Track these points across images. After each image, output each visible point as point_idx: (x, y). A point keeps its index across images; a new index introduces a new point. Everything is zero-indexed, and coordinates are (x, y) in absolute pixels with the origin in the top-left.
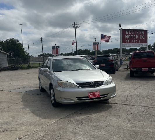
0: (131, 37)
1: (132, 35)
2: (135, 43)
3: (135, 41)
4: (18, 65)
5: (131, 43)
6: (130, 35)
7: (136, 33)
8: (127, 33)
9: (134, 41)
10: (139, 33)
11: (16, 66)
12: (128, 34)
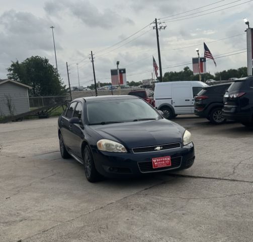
4: (48, 109)
11: (45, 110)
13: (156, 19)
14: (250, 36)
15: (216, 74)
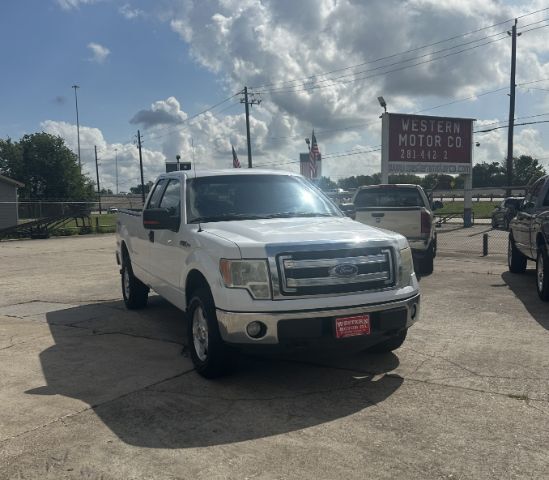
0: (418, 139)
1: (421, 136)
2: (431, 160)
3: (432, 154)
5: (419, 159)
6: (417, 134)
7: (435, 127)
8: (405, 127)
9: (426, 153)
10: (444, 128)
11: (43, 225)
12: (409, 132)
13: (246, 89)
14: (387, 124)
15: (339, 181)
